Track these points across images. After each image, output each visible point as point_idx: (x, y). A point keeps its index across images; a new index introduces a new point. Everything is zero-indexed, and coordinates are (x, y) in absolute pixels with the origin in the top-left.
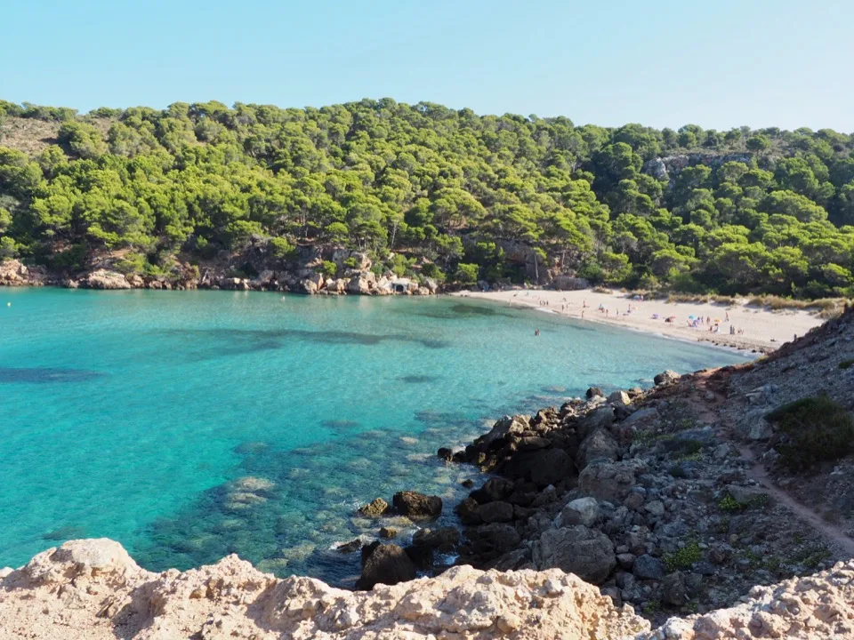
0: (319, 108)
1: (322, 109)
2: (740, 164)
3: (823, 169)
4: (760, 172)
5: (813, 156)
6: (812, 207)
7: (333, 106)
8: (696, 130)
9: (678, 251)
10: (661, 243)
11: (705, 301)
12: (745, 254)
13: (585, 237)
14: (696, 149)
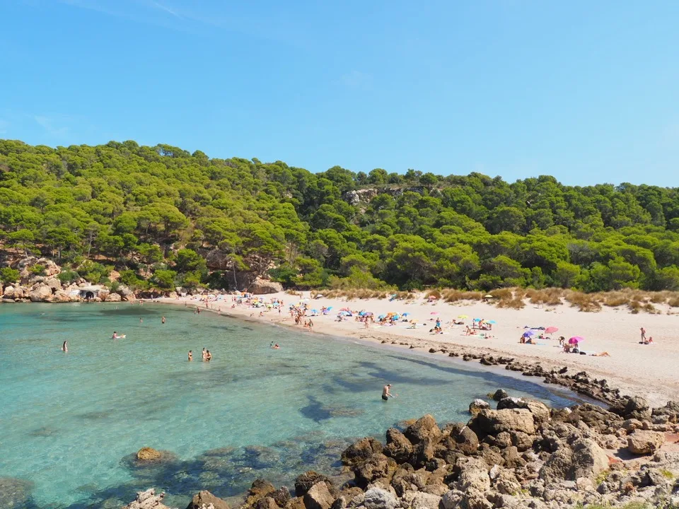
0: (67, 147)
1: (70, 147)
2: (415, 193)
3: (478, 197)
4: (432, 199)
5: (469, 188)
6: (472, 223)
7: (81, 146)
8: (383, 172)
9: (364, 256)
10: (349, 250)
11: (384, 297)
12: (420, 250)
13: (279, 244)
14: (383, 185)
